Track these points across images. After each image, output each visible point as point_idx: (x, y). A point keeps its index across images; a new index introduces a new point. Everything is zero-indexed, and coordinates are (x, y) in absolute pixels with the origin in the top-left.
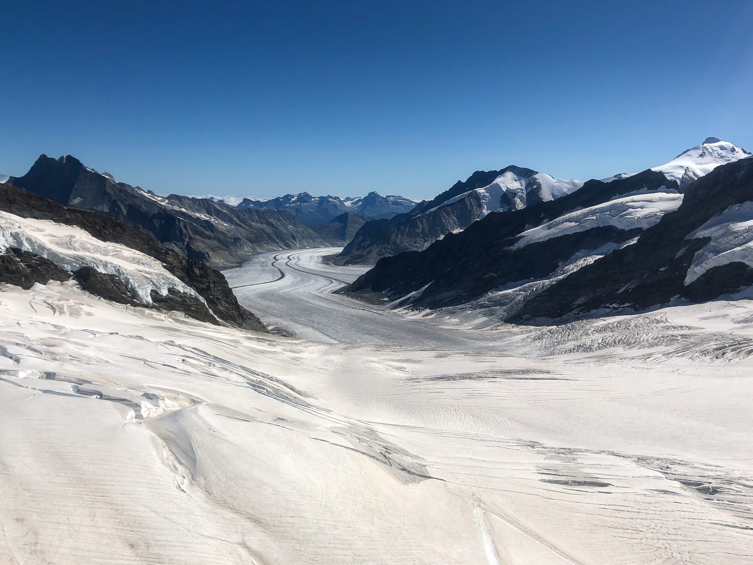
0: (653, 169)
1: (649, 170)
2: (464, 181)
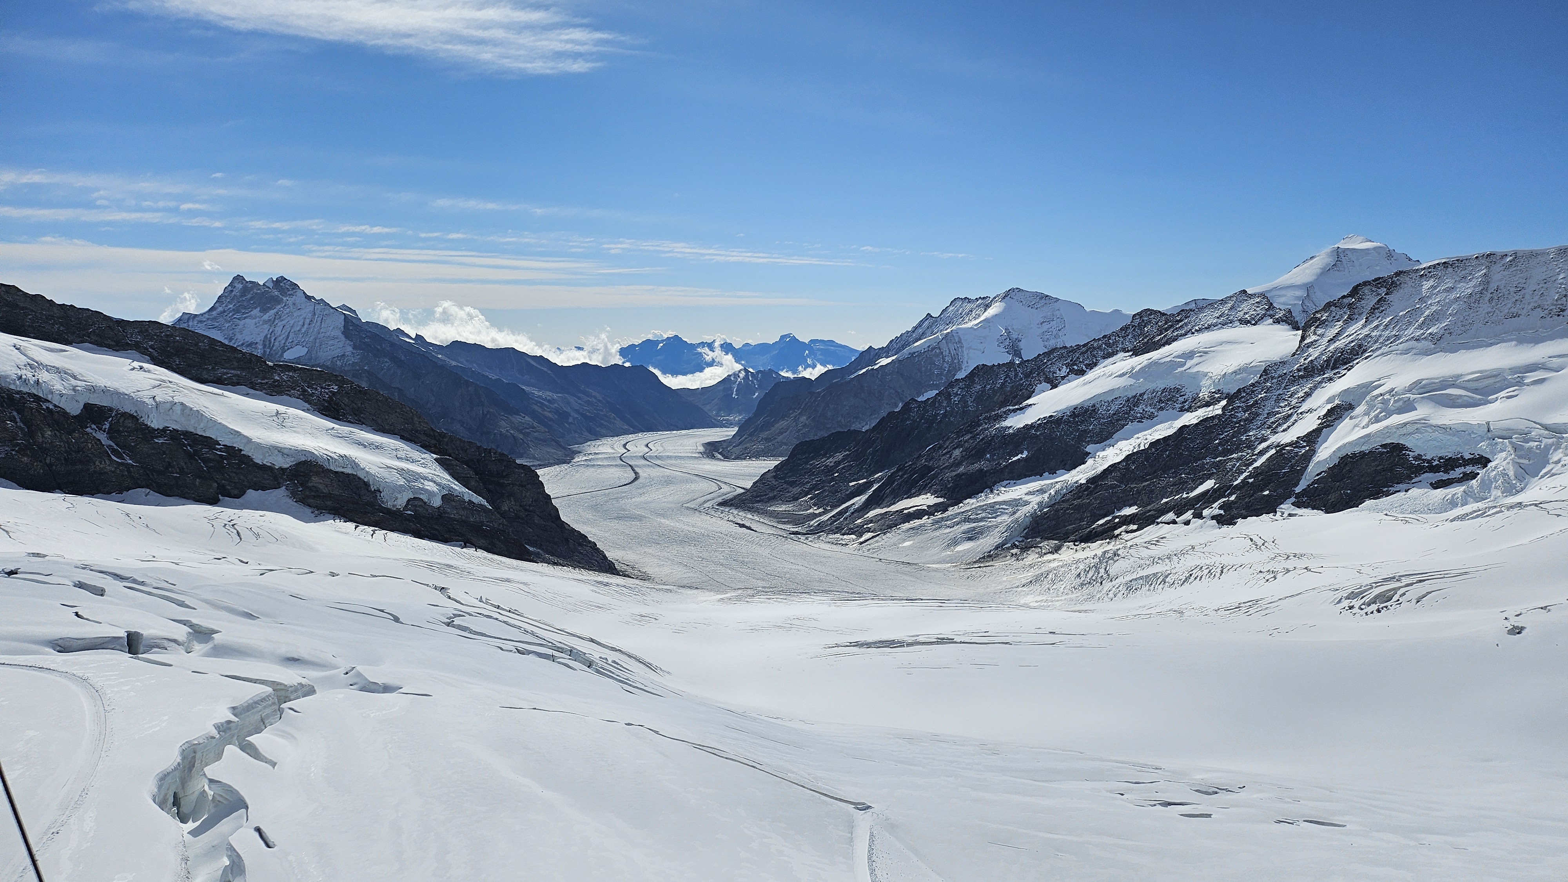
0: (1248, 290)
1: (1245, 291)
2: (936, 313)
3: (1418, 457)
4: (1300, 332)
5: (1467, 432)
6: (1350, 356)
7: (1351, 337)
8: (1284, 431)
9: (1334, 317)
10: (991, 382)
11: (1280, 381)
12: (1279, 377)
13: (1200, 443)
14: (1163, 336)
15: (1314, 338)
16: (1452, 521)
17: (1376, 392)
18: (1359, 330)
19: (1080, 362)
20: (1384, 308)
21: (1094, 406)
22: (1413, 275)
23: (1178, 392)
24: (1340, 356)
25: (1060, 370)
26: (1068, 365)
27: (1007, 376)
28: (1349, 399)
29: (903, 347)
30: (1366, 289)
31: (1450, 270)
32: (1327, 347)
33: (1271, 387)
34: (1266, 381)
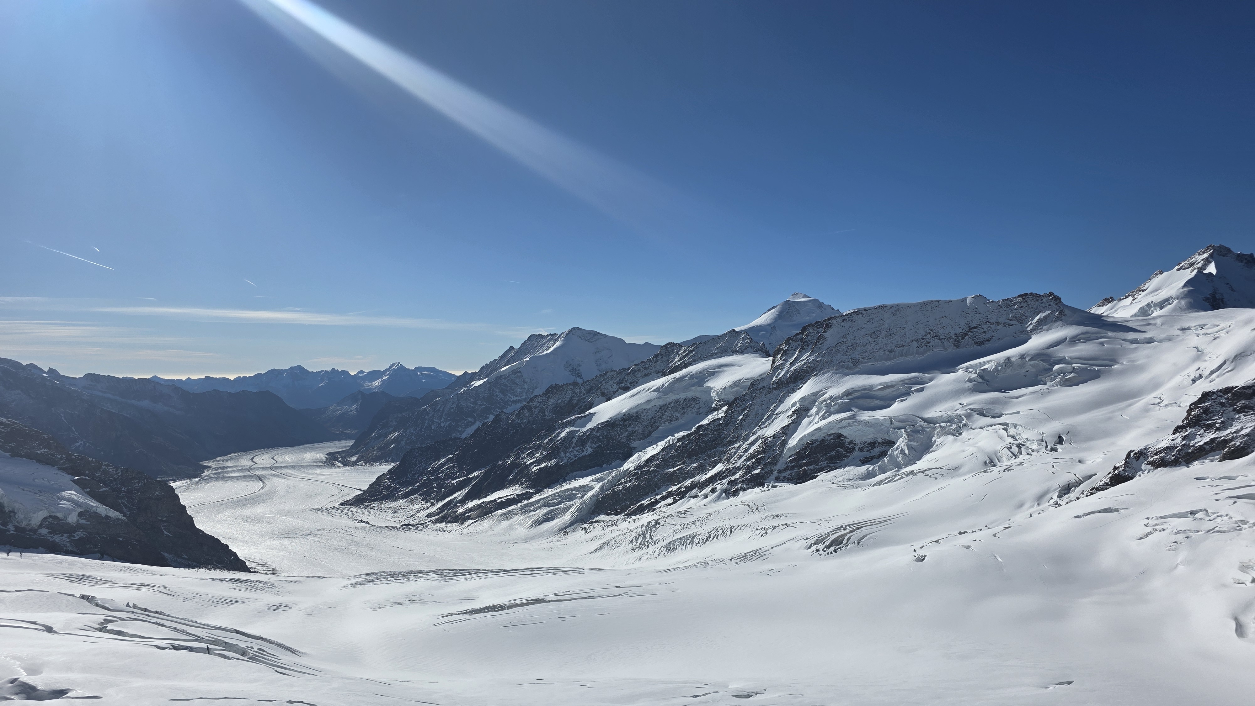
0: (737, 329)
1: (734, 330)
2: (517, 346)
3: (851, 442)
4: (771, 358)
5: (878, 425)
6: (804, 374)
7: (804, 361)
8: (766, 427)
9: (792, 348)
10: (562, 397)
11: (761, 392)
12: (760, 389)
13: (711, 437)
14: (682, 361)
15: (781, 362)
16: (874, 486)
17: (821, 399)
18: (809, 356)
19: (626, 381)
20: (822, 342)
21: (637, 413)
22: (839, 320)
23: (694, 401)
24: (798, 374)
25: (612, 387)
26: (618, 384)
27: (574, 392)
28: (806, 404)
29: (492, 372)
30: (810, 329)
31: (860, 316)
32: (790, 368)
33: (756, 396)
34: (752, 392)
